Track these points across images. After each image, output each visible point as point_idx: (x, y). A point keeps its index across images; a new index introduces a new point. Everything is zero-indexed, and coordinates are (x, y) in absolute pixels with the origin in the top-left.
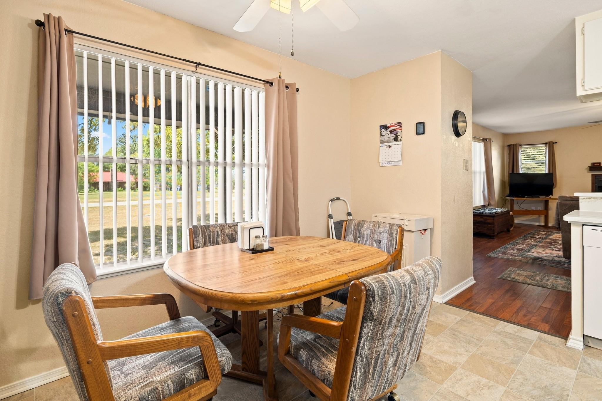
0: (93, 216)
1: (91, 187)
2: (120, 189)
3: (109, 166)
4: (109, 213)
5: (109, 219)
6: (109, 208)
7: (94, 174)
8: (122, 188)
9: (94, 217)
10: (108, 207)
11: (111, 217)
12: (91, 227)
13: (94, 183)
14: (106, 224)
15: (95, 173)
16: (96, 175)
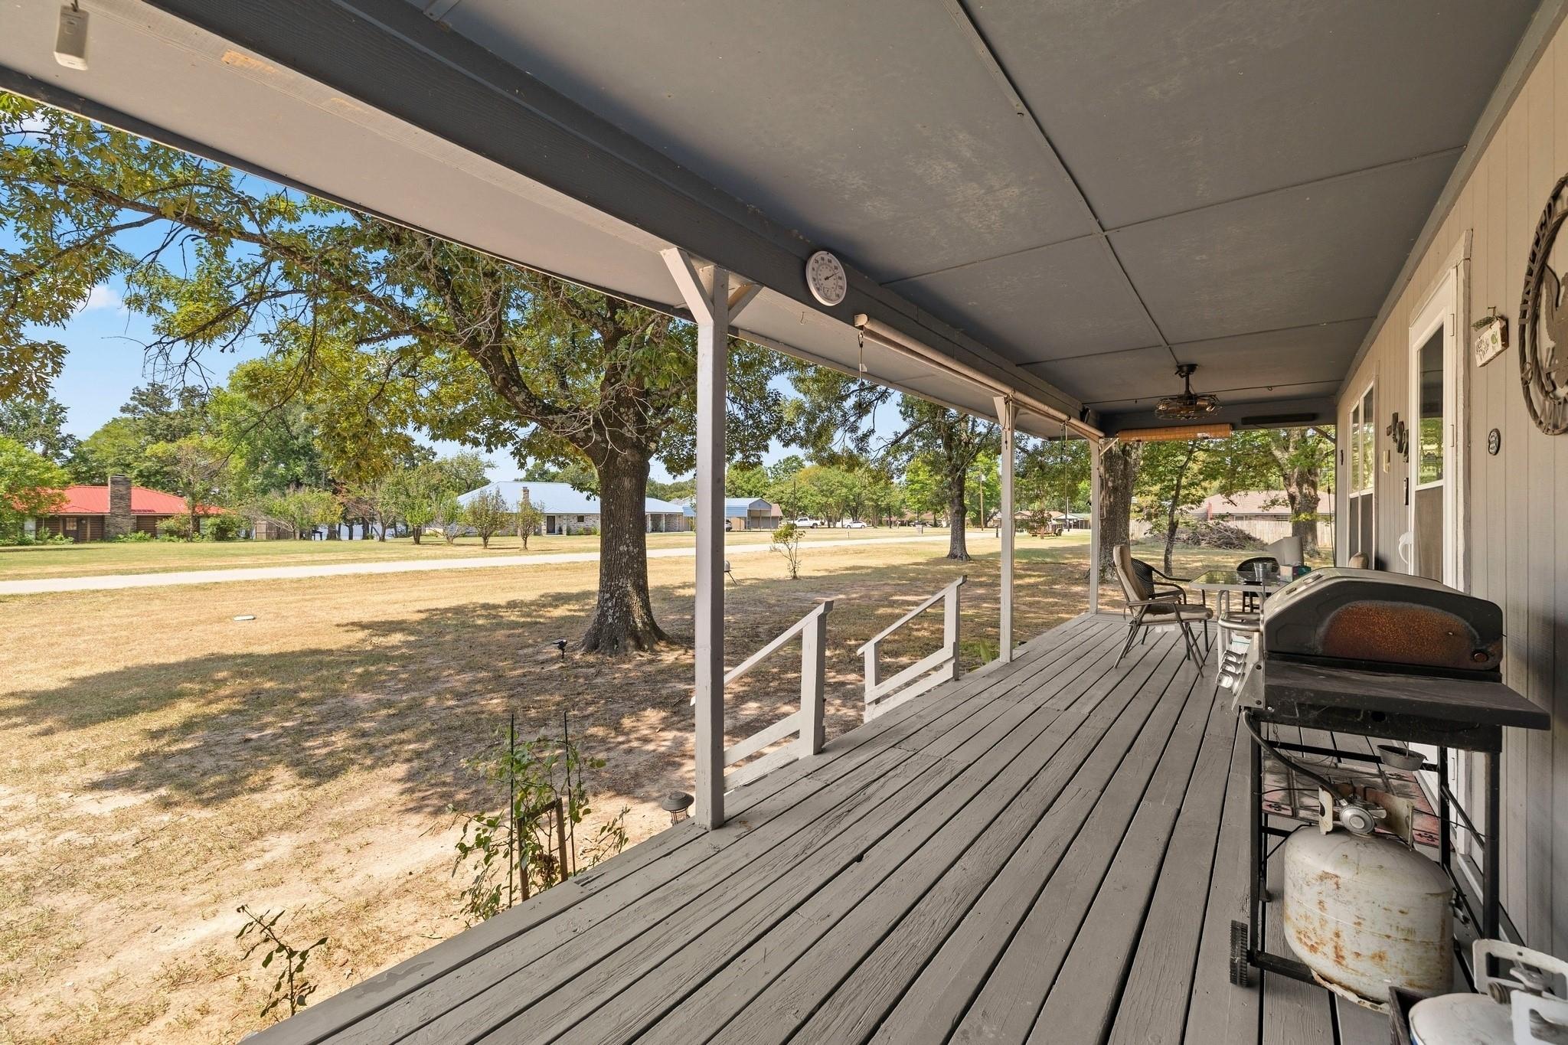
0: (35, 626)
1: (42, 530)
2: (141, 534)
3: (106, 470)
4: (101, 613)
5: (100, 637)
6: (99, 594)
7: (50, 491)
8: (146, 533)
9: (36, 630)
10: (98, 591)
11: (105, 628)
12: (19, 672)
13: (52, 517)
14: (83, 660)
15: (53, 489)
16: (59, 495)
